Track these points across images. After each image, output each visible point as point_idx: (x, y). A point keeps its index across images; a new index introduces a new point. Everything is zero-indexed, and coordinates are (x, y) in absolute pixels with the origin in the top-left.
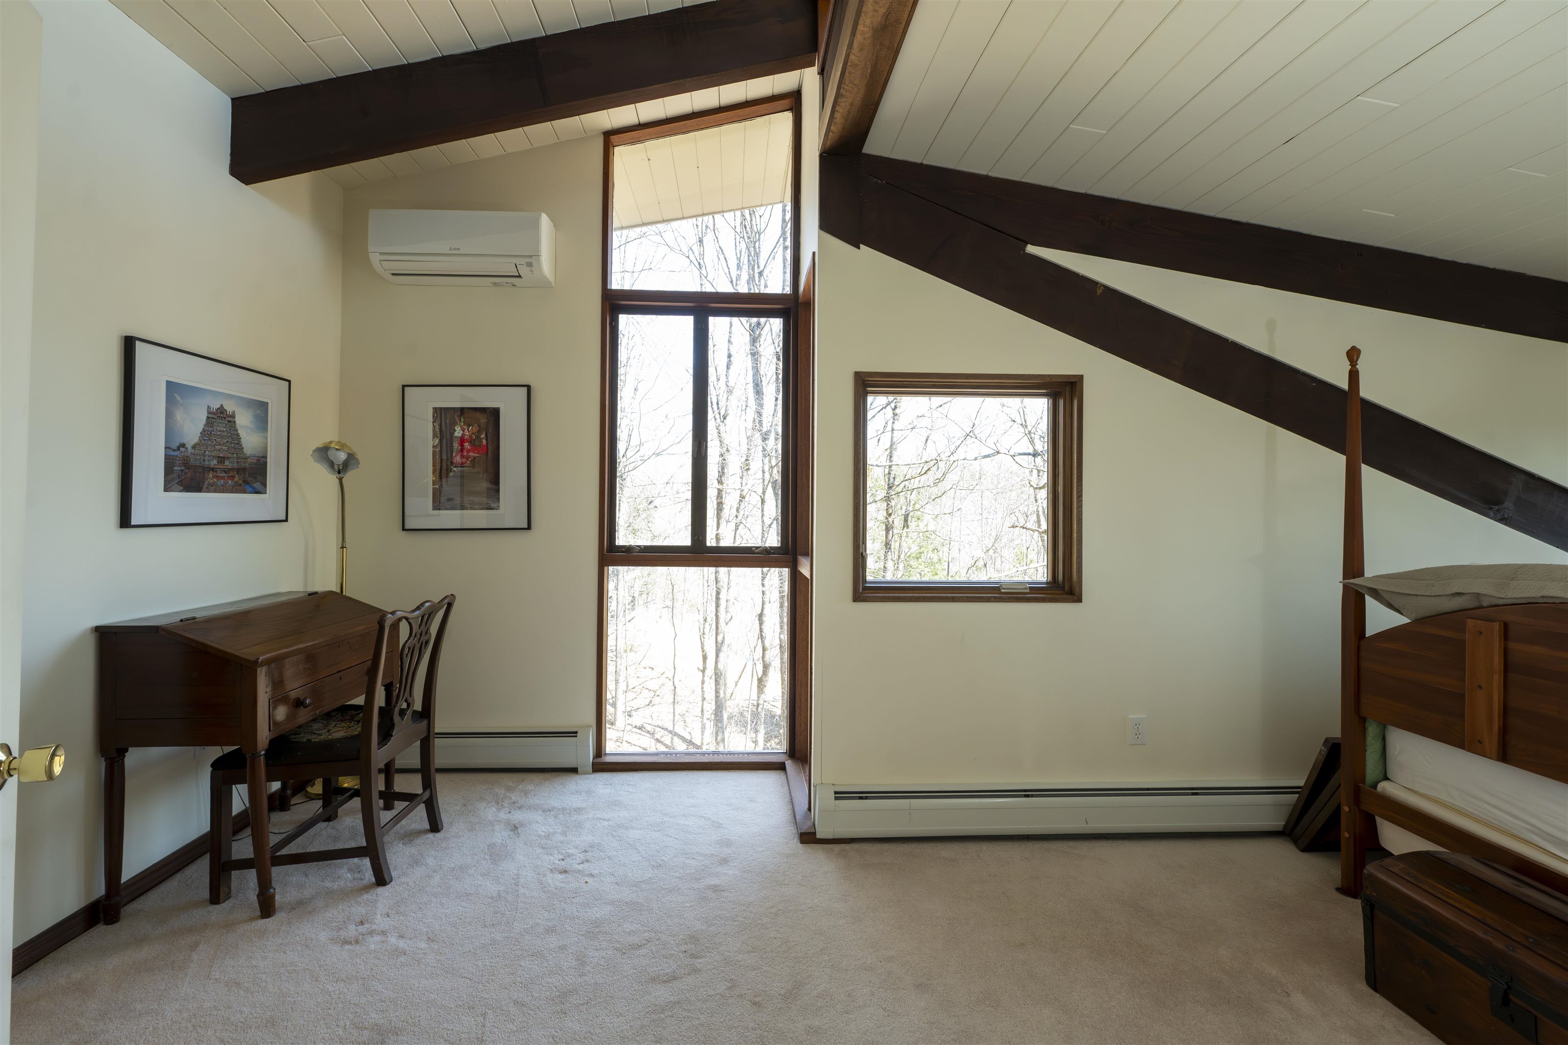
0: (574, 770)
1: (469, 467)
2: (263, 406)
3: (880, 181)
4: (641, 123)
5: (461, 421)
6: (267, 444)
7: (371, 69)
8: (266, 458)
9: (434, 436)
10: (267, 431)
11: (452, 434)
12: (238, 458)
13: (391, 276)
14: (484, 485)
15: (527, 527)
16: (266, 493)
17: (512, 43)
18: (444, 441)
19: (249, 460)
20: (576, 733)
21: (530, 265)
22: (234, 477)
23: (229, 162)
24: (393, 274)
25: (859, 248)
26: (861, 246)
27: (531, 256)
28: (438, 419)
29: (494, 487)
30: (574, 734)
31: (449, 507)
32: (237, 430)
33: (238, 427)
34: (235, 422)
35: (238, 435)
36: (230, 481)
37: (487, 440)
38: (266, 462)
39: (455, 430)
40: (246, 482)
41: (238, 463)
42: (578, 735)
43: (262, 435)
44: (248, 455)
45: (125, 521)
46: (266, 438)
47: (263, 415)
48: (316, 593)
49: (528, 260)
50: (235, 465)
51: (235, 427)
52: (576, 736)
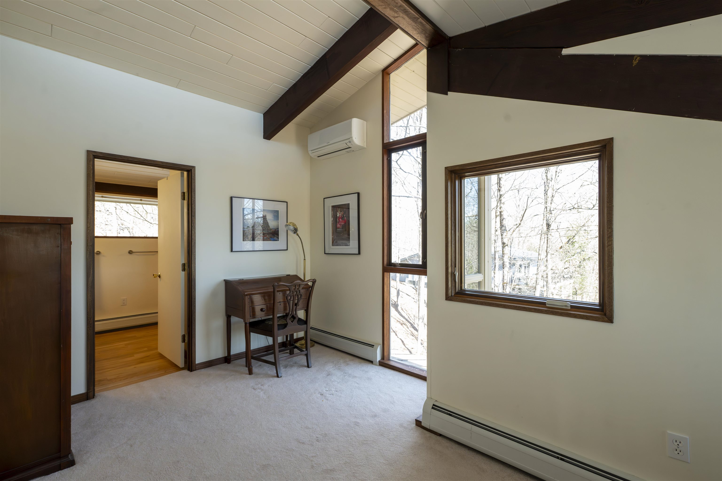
0: (371, 362)
1: (341, 229)
2: (277, 212)
3: (460, 50)
4: (395, 59)
5: (339, 210)
6: (279, 224)
7: (288, 89)
8: (278, 229)
9: (332, 217)
10: (279, 220)
11: (336, 215)
12: (268, 230)
13: (317, 158)
14: (346, 236)
15: (358, 253)
16: (279, 241)
17: (320, 58)
18: (335, 218)
19: (272, 230)
20: (374, 346)
21: (350, 142)
22: (266, 236)
23: (263, 135)
24: (318, 157)
25: (447, 94)
26: (449, 92)
27: (349, 139)
28: (333, 210)
29: (348, 236)
30: (372, 346)
31: (336, 245)
32: (267, 221)
33: (267, 220)
34: (266, 218)
35: (267, 222)
36: (265, 237)
37: (346, 217)
38: (279, 230)
39: (337, 214)
40: (271, 237)
41: (268, 231)
42: (374, 347)
43: (277, 221)
44: (271, 228)
45: (232, 251)
46: (278, 222)
47: (277, 215)
48: (289, 275)
49: (349, 140)
50: (267, 232)
51: (266, 220)
52: (373, 347)
